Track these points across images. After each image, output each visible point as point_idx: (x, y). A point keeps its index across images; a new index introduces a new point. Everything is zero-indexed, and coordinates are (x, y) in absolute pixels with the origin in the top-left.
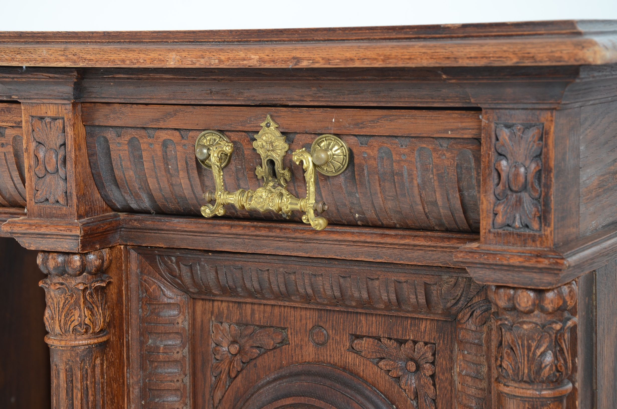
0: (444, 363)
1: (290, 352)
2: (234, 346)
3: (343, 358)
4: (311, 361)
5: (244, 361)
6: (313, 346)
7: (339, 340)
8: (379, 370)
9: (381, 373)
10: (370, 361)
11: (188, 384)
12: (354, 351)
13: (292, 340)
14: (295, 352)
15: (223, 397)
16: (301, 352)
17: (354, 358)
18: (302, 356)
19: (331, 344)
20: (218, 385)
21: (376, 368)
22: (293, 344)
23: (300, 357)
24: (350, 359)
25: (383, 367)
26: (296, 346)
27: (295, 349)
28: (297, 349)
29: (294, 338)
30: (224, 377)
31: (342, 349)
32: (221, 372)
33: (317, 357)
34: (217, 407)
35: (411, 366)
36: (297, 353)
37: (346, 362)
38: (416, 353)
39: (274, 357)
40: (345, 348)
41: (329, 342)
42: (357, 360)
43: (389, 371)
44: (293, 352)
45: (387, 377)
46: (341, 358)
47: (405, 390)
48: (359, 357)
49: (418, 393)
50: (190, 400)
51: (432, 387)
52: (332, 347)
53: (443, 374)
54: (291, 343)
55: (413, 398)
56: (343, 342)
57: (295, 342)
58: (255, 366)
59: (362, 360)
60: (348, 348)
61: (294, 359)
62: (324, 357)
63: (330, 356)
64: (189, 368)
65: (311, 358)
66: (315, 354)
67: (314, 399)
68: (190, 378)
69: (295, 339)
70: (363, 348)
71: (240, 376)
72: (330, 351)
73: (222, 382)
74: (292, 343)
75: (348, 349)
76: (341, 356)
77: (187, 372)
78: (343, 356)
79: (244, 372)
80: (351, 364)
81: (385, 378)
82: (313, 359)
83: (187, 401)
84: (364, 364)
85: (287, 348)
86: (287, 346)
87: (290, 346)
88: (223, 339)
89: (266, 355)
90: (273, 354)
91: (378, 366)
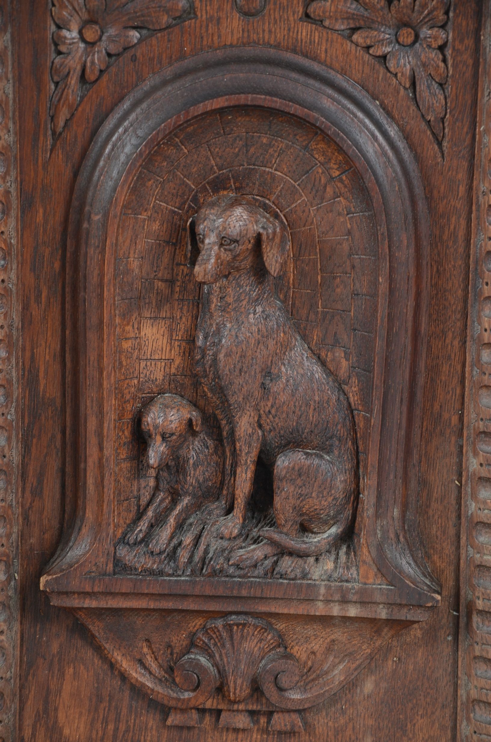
0: (464, 23)
1: (198, 30)
2: (93, 28)
3: (291, 34)
4: (235, 42)
5: (113, 52)
6: (239, 18)
7: (285, 4)
8: (354, 47)
9: (356, 51)
10: (339, 34)
11: (11, 96)
12: (310, 20)
13: (201, 10)
14: (207, 30)
15: (73, 115)
16: (219, 29)
17: (311, 32)
18: (219, 36)
19: (272, 12)
20: (64, 96)
21: (349, 43)
22: (204, 17)
23: (215, 38)
24: (304, 34)
25: (361, 41)
26: (210, 19)
27: (207, 26)
28: (210, 25)
29: (206, 6)
30: (73, 82)
31: (291, 18)
32: (69, 73)
33: (246, 35)
34: (60, 134)
35: (406, 35)
36: (210, 31)
37: (297, 40)
38: (415, 15)
39: (169, 41)
40: (296, 16)
41: (267, 7)
42: (317, 34)
43: (368, 48)
44: (204, 30)
45: (366, 57)
46: (288, 34)
47: (396, 75)
48: (320, 29)
49: (417, 77)
50: (14, 123)
51: (442, 65)
52: (272, 17)
53: (462, 41)
54: (199, 15)
55: (408, 85)
56: (292, 7)
57: (206, 12)
58: (134, 59)
59: (325, 34)
60: (300, 16)
61: (205, 43)
62: (258, 34)
63: (270, 31)
64: (13, 68)
65: (235, 38)
66: (243, 30)
67: (263, 97)
68: (14, 86)
69: (208, 8)
70: (328, 14)
71: (105, 78)
72: (269, 24)
73: (70, 91)
74: (202, 16)
75: (300, 18)
76: (289, 30)
77: (10, 76)
78: (292, 30)
79: (113, 69)
80: (306, 42)
81: (363, 58)
82: (238, 39)
83: (11, 125)
84: (327, 40)
85: (193, 24)
86: (194, 20)
87: (198, 21)
88: (72, 16)
89: (154, 39)
90: (166, 37)
91: (352, 41)
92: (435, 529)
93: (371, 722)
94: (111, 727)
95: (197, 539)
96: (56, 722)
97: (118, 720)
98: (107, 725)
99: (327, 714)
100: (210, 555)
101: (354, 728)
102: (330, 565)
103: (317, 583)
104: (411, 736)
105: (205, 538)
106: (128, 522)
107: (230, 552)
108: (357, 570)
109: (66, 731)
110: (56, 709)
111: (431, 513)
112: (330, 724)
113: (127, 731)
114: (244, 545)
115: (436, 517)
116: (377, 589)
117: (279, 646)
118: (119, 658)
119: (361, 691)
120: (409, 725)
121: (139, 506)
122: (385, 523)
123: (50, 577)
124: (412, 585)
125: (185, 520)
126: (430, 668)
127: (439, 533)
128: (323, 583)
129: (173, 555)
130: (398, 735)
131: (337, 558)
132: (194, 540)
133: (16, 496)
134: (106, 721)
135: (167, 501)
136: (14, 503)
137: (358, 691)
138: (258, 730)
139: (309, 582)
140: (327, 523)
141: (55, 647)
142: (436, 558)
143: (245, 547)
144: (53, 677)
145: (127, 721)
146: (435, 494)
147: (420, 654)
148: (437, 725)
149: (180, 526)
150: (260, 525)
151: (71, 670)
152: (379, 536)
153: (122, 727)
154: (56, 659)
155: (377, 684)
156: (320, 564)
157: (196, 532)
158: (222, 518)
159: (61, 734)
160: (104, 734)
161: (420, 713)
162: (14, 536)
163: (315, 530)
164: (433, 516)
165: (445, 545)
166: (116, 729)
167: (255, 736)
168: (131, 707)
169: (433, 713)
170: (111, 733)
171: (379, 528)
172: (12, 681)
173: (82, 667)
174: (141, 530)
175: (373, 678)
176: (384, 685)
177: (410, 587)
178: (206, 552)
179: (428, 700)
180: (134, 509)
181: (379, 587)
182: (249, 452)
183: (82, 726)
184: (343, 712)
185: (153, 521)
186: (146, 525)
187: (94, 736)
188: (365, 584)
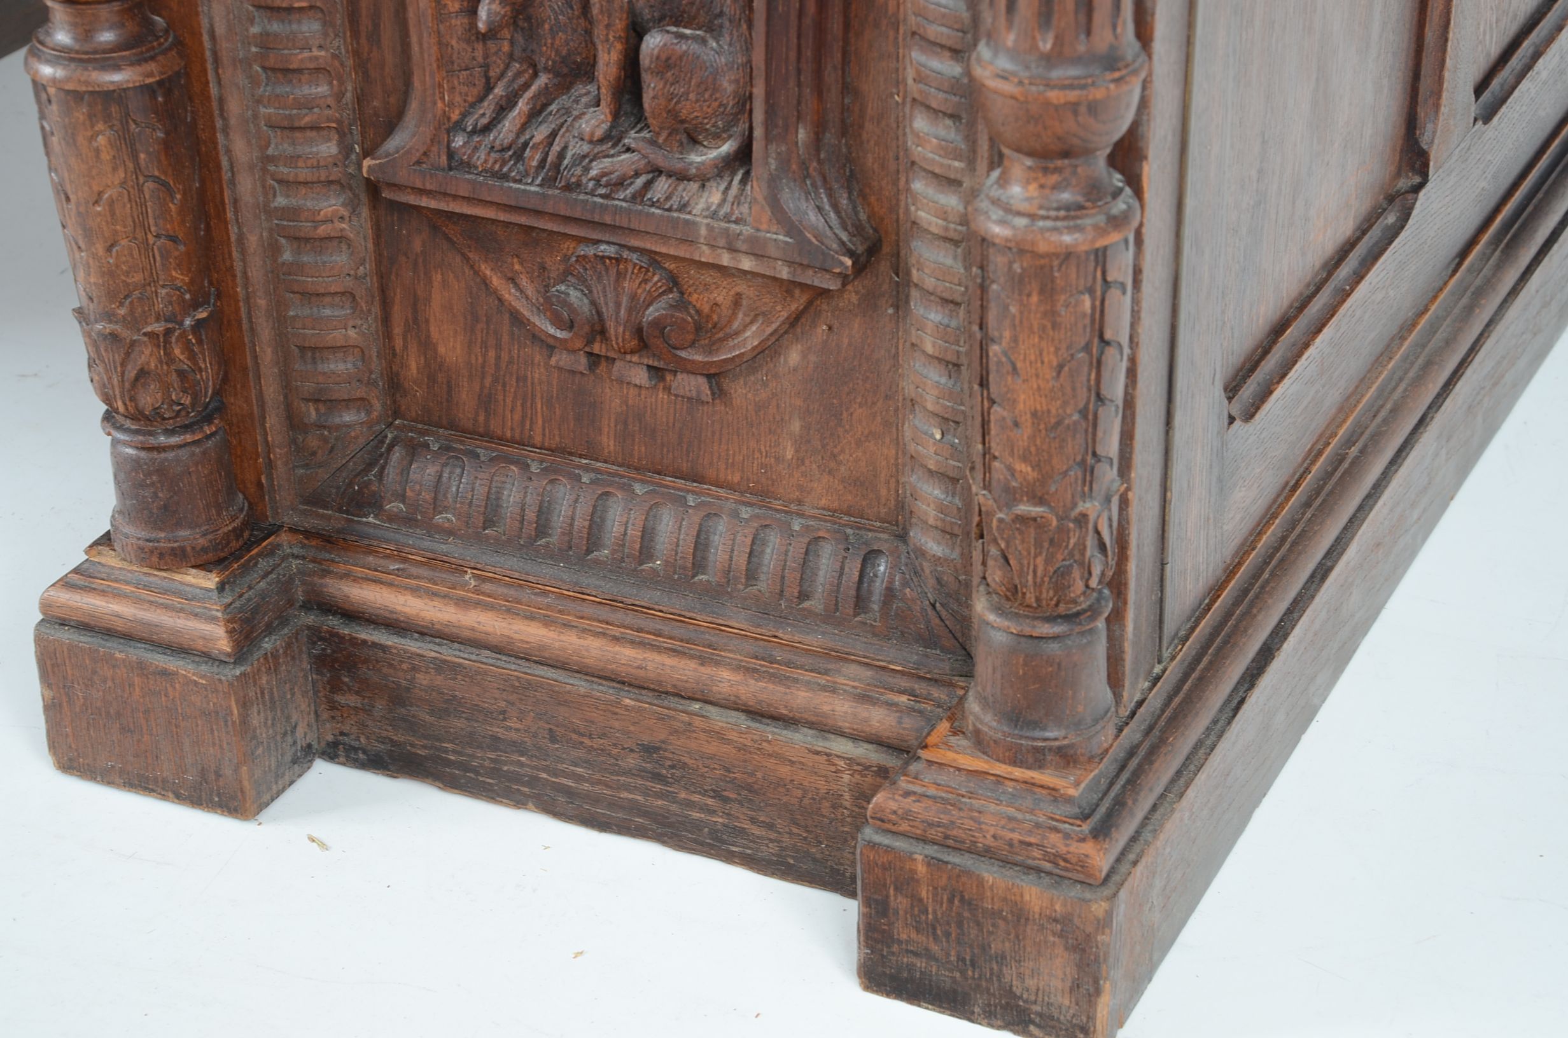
92: (871, 160)
93: (799, 402)
94: (492, 354)
95: (553, 135)
96: (428, 336)
97: (498, 347)
98: (487, 351)
99: (745, 384)
100: (566, 162)
101: (778, 406)
102: (715, 197)
103: (698, 219)
104: (847, 427)
105: (563, 136)
106: (470, 99)
107: (591, 161)
108: (750, 208)
109: (442, 350)
110: (427, 321)
111: (865, 136)
112: (749, 395)
113: (510, 362)
114: (612, 152)
115: (872, 143)
116: (770, 239)
117: (670, 290)
118: (488, 272)
119: (786, 361)
120: (845, 415)
121: (488, 79)
122: (783, 149)
123: (374, 162)
124: (814, 240)
125: (545, 106)
126: (869, 345)
127: (876, 166)
128: (705, 221)
129: (519, 156)
130: (832, 424)
131: (728, 188)
132: (548, 137)
133: (345, 41)
134: (485, 346)
135: (527, 75)
136: (343, 51)
137: (782, 360)
138: (664, 388)
139: (688, 217)
140: (718, 137)
141: (417, 245)
142: (873, 199)
143: (613, 156)
144: (419, 281)
145: (510, 351)
146: (869, 111)
147: (856, 326)
148: (879, 419)
149: (535, 114)
150: (639, 126)
151: (439, 277)
152: (773, 167)
153: (505, 356)
154: (420, 260)
155: (804, 356)
156: (706, 194)
157: (553, 126)
158: (592, 109)
159: (435, 351)
160: (484, 361)
161: (858, 400)
162: (349, 95)
163: (705, 143)
164: (868, 141)
165: (884, 183)
166: (498, 358)
167: (661, 395)
168: (513, 334)
169: (874, 403)
170: (492, 361)
171: (774, 155)
172: (368, 279)
173: (451, 275)
174: (484, 115)
175: (799, 346)
176: (813, 358)
177: (810, 243)
178: (561, 155)
179: (868, 386)
180: (480, 83)
181: (775, 236)
182: (608, 26)
183: (458, 346)
184: (765, 385)
185: (503, 103)
186: (492, 107)
187: (473, 362)
188: (758, 230)
